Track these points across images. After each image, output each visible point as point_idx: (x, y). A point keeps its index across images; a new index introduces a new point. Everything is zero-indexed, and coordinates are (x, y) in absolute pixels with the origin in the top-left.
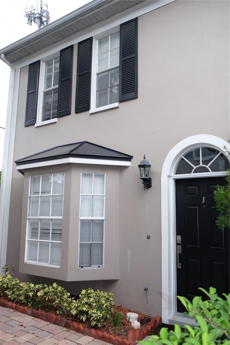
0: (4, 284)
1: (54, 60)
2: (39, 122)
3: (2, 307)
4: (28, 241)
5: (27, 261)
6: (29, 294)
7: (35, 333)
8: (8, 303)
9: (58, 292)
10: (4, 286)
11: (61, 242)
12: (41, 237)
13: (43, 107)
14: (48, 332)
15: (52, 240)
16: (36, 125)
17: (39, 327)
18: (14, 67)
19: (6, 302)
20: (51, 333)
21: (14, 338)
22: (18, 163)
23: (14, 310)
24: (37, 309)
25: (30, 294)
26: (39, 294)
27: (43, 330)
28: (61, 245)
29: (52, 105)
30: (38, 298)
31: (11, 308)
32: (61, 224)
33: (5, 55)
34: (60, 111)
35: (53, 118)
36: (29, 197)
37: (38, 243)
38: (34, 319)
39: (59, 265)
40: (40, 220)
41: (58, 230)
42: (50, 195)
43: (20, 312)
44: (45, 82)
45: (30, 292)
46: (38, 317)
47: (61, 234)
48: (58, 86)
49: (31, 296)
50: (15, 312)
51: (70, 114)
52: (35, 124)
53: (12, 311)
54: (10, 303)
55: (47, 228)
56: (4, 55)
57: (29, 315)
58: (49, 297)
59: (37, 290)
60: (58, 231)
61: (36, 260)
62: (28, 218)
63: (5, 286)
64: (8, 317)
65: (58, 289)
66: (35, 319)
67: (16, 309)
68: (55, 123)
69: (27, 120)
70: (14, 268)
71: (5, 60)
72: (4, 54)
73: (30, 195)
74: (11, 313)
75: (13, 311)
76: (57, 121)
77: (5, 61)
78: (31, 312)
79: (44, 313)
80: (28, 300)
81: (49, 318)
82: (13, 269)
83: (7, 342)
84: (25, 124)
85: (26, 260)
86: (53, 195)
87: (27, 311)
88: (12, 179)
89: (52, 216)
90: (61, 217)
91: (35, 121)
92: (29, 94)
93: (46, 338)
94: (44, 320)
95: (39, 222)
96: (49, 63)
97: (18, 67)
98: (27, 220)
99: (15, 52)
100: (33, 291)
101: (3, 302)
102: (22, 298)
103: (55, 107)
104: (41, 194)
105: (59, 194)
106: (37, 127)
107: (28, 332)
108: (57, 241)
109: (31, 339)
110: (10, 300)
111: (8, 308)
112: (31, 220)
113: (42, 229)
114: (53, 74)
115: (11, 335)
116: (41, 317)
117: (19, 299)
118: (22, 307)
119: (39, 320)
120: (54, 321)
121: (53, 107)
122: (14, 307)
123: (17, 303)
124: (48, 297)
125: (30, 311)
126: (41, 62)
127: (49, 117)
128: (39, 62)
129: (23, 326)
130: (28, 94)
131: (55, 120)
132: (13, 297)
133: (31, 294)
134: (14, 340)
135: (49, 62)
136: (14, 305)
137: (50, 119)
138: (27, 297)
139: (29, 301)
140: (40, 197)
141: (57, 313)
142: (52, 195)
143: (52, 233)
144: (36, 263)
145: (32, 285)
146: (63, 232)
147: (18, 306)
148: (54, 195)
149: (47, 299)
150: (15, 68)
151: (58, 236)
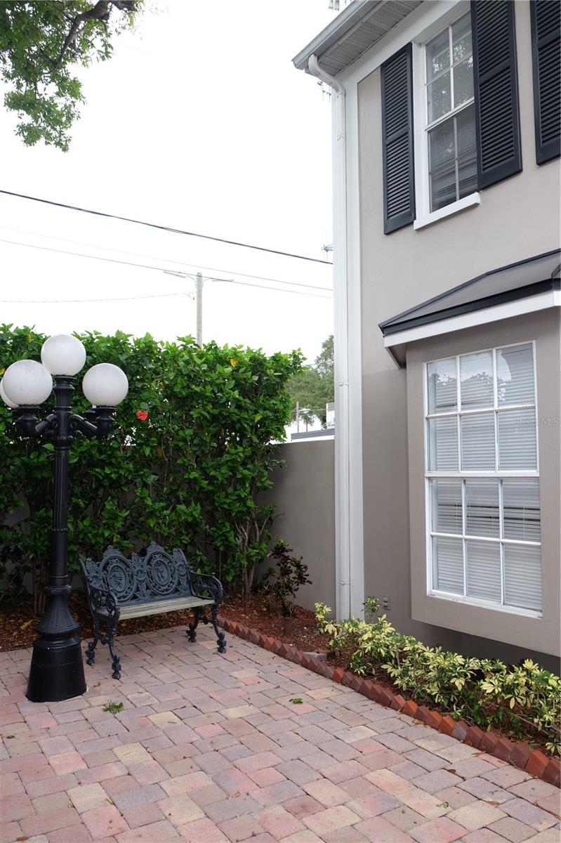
0: (379, 647)
1: (450, 31)
2: (424, 214)
3: (381, 706)
4: (432, 536)
5: (433, 591)
6: (454, 683)
7: (500, 801)
8: (395, 697)
9: (551, 691)
10: (380, 652)
11: (539, 544)
12: (471, 529)
13: (429, 174)
14: (537, 806)
15: (506, 538)
16: (418, 224)
17: (505, 786)
18: (341, 84)
19: (388, 693)
20: (549, 812)
21: (443, 810)
22: (388, 329)
23: (416, 721)
24: (483, 727)
25: (457, 684)
26: (487, 686)
27: (520, 795)
28: (539, 553)
29: (456, 162)
30: (483, 697)
31: (405, 711)
32: (537, 493)
33: (318, 58)
34: (487, 171)
35: (462, 196)
36: (427, 419)
37: (462, 544)
38: (478, 754)
39: (534, 610)
40: (464, 480)
41: (522, 509)
42: (491, 409)
43: (432, 727)
44: (428, 103)
45: (455, 677)
46: (488, 752)
47: (539, 520)
48: (473, 98)
49: (460, 688)
50: (417, 724)
51: (520, 171)
52: (413, 222)
53: (410, 723)
54: (400, 699)
55: (490, 504)
56: (316, 59)
57: (459, 740)
58: (519, 700)
59: (472, 672)
60: (524, 511)
61: (460, 591)
62: (427, 474)
63: (383, 654)
64: (406, 739)
65: (550, 682)
66: (481, 756)
67: (419, 717)
68: (476, 205)
69: (388, 214)
70: (386, 604)
71: (319, 70)
72: (315, 55)
73: (429, 414)
74: (410, 728)
75: (413, 722)
76: (478, 201)
77: (320, 73)
78: (465, 734)
79: (506, 742)
80: (450, 697)
81: (524, 760)
82: (385, 606)
83: (430, 821)
84: (386, 226)
85: (430, 589)
86: (501, 408)
87: (452, 729)
88: (363, 376)
89: (501, 468)
90: (534, 473)
91: (413, 214)
92: (387, 145)
93: (541, 828)
94: (511, 764)
95: (463, 486)
96: (435, 47)
97: (352, 83)
98: (427, 482)
99: (344, 39)
100: (462, 675)
101: (383, 692)
102: (433, 689)
103: (472, 162)
104: (462, 409)
105: (521, 406)
106: (419, 230)
107: (479, 796)
108: (522, 539)
109: (495, 821)
110: (398, 690)
111: (398, 712)
112: (434, 481)
113: (470, 506)
114: (452, 70)
115: (432, 797)
116: (497, 751)
117: (424, 691)
118: (435, 714)
119: (495, 760)
120: (542, 772)
121: (459, 165)
122: (413, 712)
123: (419, 700)
124: (516, 700)
125: (461, 729)
126: (414, 46)
127: (450, 196)
128: (407, 49)
129: (456, 772)
130: (387, 147)
131: (474, 198)
132: (407, 684)
133: (459, 683)
134: (445, 816)
135: (435, 42)
136: (413, 706)
137: (454, 200)
138: (448, 689)
139: (452, 700)
140: (458, 417)
141: (549, 748)
142: (496, 408)
143: (505, 518)
144: (459, 598)
145: (459, 659)
146: (543, 515)
147: (425, 709)
148: (505, 407)
149: (512, 704)
150: (343, 88)
151: (524, 526)
